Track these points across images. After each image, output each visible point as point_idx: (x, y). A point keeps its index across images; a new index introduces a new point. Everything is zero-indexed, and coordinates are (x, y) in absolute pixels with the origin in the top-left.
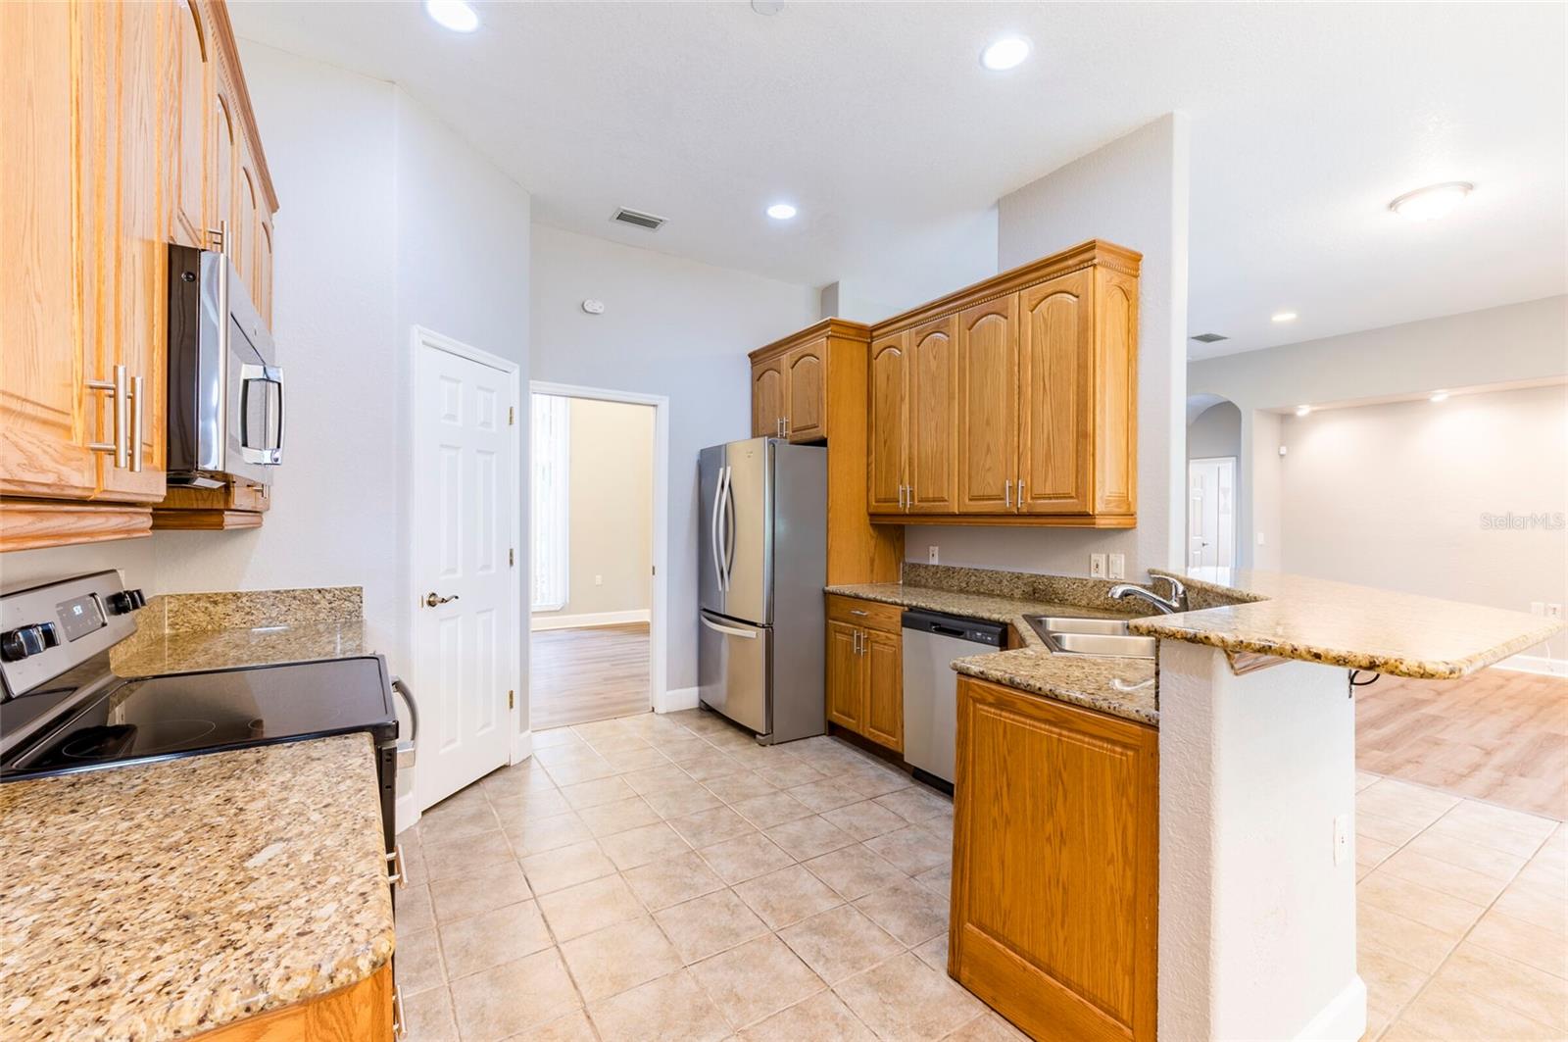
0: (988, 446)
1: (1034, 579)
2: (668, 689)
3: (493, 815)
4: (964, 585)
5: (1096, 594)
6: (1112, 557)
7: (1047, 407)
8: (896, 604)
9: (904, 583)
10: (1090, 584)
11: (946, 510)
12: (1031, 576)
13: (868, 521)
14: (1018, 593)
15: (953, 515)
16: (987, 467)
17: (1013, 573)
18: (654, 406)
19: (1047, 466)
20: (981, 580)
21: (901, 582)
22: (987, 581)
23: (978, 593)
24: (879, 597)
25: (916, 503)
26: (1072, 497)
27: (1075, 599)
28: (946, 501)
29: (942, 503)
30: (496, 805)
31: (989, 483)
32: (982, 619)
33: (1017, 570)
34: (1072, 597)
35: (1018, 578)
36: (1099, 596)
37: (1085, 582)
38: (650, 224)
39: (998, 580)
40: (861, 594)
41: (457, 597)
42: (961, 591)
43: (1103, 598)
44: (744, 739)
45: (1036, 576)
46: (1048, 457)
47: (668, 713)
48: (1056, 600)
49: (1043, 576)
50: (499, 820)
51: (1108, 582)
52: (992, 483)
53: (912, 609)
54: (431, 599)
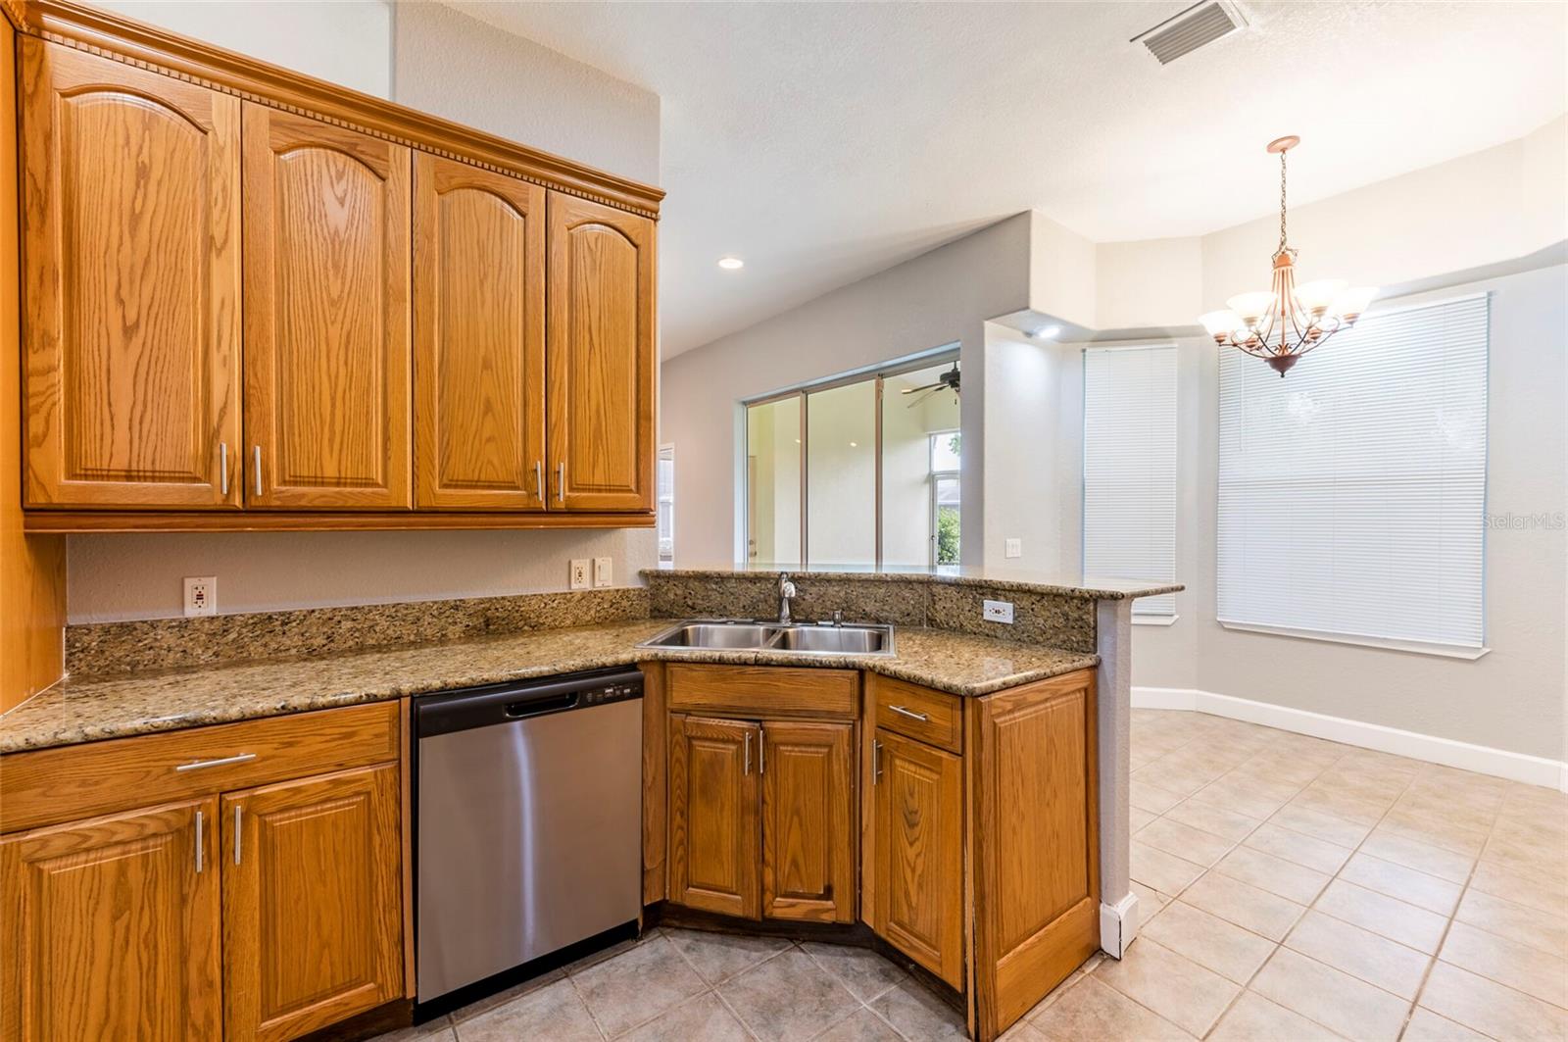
1: (488, 605)
4: (320, 641)
5: (585, 609)
6: (598, 561)
7: (596, 370)
8: (373, 699)
9: (74, 681)
10: (579, 596)
11: (380, 503)
12: (482, 601)
13: (22, 530)
14: (455, 631)
15: (404, 512)
16: (486, 434)
17: (445, 603)
19: (596, 448)
20: (368, 624)
21: (65, 676)
22: (383, 623)
23: (360, 650)
24: (298, 700)
25: (274, 486)
26: (630, 491)
27: (555, 620)
28: (377, 485)
29: (369, 490)
31: (490, 462)
33: (451, 597)
34: (550, 619)
35: (456, 608)
36: (589, 609)
37: (569, 596)
39: (410, 618)
43: (592, 612)
45: (490, 600)
46: (598, 434)
48: (526, 628)
49: (503, 598)
51: (600, 592)
52: (496, 461)
53: (418, 697)
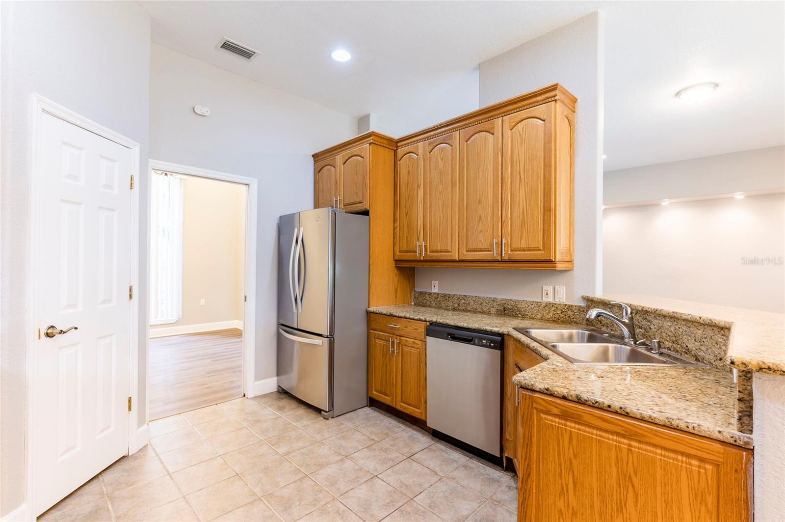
0: (480, 217)
1: (505, 302)
2: (255, 381)
3: (108, 510)
4: (456, 305)
5: (547, 312)
6: (557, 288)
7: (522, 193)
9: (415, 304)
10: (544, 305)
11: (450, 258)
12: (503, 300)
13: (394, 265)
14: (493, 311)
15: (455, 261)
16: (479, 230)
17: (490, 298)
18: (246, 184)
19: (522, 230)
20: (468, 302)
21: (413, 303)
22: (472, 303)
23: (466, 311)
24: (408, 316)
25: (428, 253)
26: (540, 250)
27: (532, 314)
28: (449, 252)
29: (447, 254)
30: (112, 499)
31: (480, 241)
32: (486, 331)
33: (493, 296)
34: (530, 313)
35: (494, 301)
36: (549, 312)
37: (539, 304)
38: (246, 54)
39: (480, 302)
40: (394, 314)
41: (76, 328)
42: (454, 309)
43: (551, 314)
44: (313, 415)
45: (506, 299)
46: (523, 223)
47: (255, 397)
48: (519, 315)
49: (511, 300)
50: (113, 515)
51: (555, 304)
52: (483, 241)
53: (432, 324)
54: (49, 331)
